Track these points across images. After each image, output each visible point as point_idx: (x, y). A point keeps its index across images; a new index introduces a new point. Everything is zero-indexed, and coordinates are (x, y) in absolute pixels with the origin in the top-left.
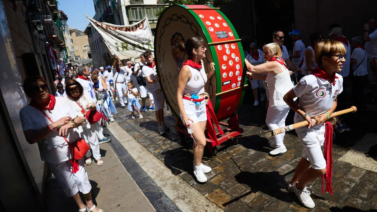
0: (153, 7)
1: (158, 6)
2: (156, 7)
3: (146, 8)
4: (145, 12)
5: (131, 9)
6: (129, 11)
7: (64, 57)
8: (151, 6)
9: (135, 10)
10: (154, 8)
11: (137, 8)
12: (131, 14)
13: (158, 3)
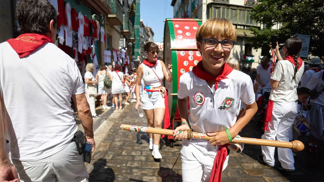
0: (240, 8)
1: (246, 8)
2: (244, 9)
3: (231, 9)
4: (230, 13)
5: (214, 7)
6: (210, 9)
7: (123, 45)
8: (238, 6)
9: (218, 9)
10: (241, 10)
11: (221, 7)
12: (213, 14)
13: (245, 5)
